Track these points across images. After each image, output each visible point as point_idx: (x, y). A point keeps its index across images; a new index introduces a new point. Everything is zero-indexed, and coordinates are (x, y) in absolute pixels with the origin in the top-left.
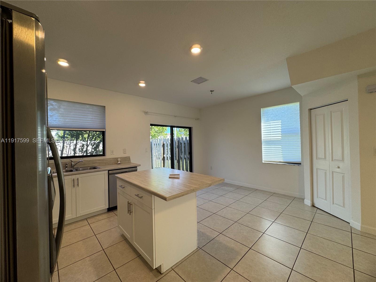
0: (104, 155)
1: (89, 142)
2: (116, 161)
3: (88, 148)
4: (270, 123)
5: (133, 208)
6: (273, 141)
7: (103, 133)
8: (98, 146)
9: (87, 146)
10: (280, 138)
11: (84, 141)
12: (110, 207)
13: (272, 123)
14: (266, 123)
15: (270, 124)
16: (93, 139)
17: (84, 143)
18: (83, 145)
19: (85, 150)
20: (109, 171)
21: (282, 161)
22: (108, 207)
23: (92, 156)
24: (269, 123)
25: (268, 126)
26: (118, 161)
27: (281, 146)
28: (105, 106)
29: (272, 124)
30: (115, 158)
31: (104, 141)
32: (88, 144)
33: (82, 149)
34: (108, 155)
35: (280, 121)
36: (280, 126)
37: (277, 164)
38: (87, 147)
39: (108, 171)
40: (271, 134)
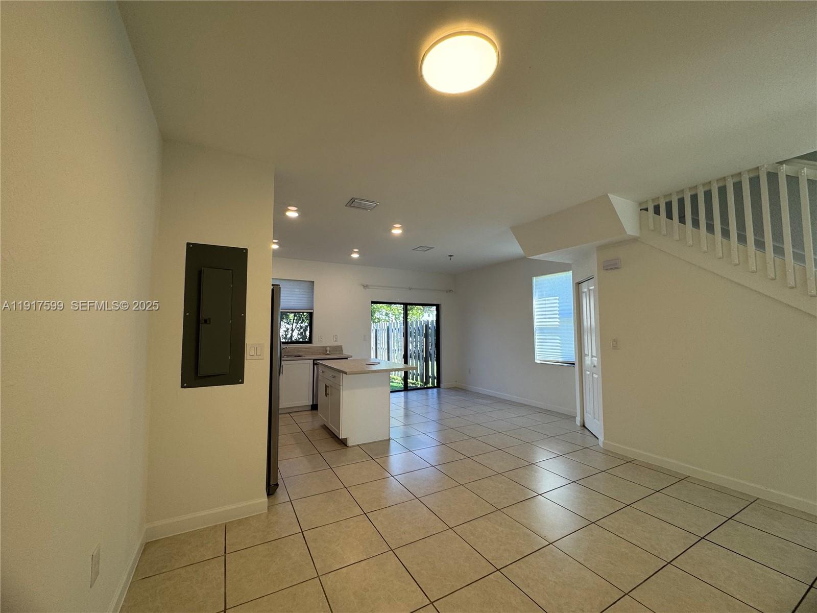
0: (310, 341)
1: (295, 324)
2: (324, 350)
3: (293, 334)
4: (545, 300)
5: (329, 391)
6: (549, 329)
7: (311, 315)
8: (305, 331)
9: (293, 330)
10: (557, 323)
11: (288, 324)
12: (314, 403)
13: (548, 300)
14: (540, 301)
15: (544, 302)
16: (300, 322)
17: (288, 326)
18: (288, 329)
19: (289, 336)
20: (314, 360)
21: (560, 360)
22: (311, 404)
23: (297, 342)
24: (543, 300)
25: (542, 304)
26: (327, 351)
27: (559, 336)
28: (313, 282)
29: (547, 302)
30: (324, 347)
31: (311, 324)
32: (294, 328)
33: (286, 335)
34: (316, 343)
35: (558, 298)
36: (557, 305)
37: (553, 364)
38: (292, 332)
39: (312, 361)
40: (546, 318)
